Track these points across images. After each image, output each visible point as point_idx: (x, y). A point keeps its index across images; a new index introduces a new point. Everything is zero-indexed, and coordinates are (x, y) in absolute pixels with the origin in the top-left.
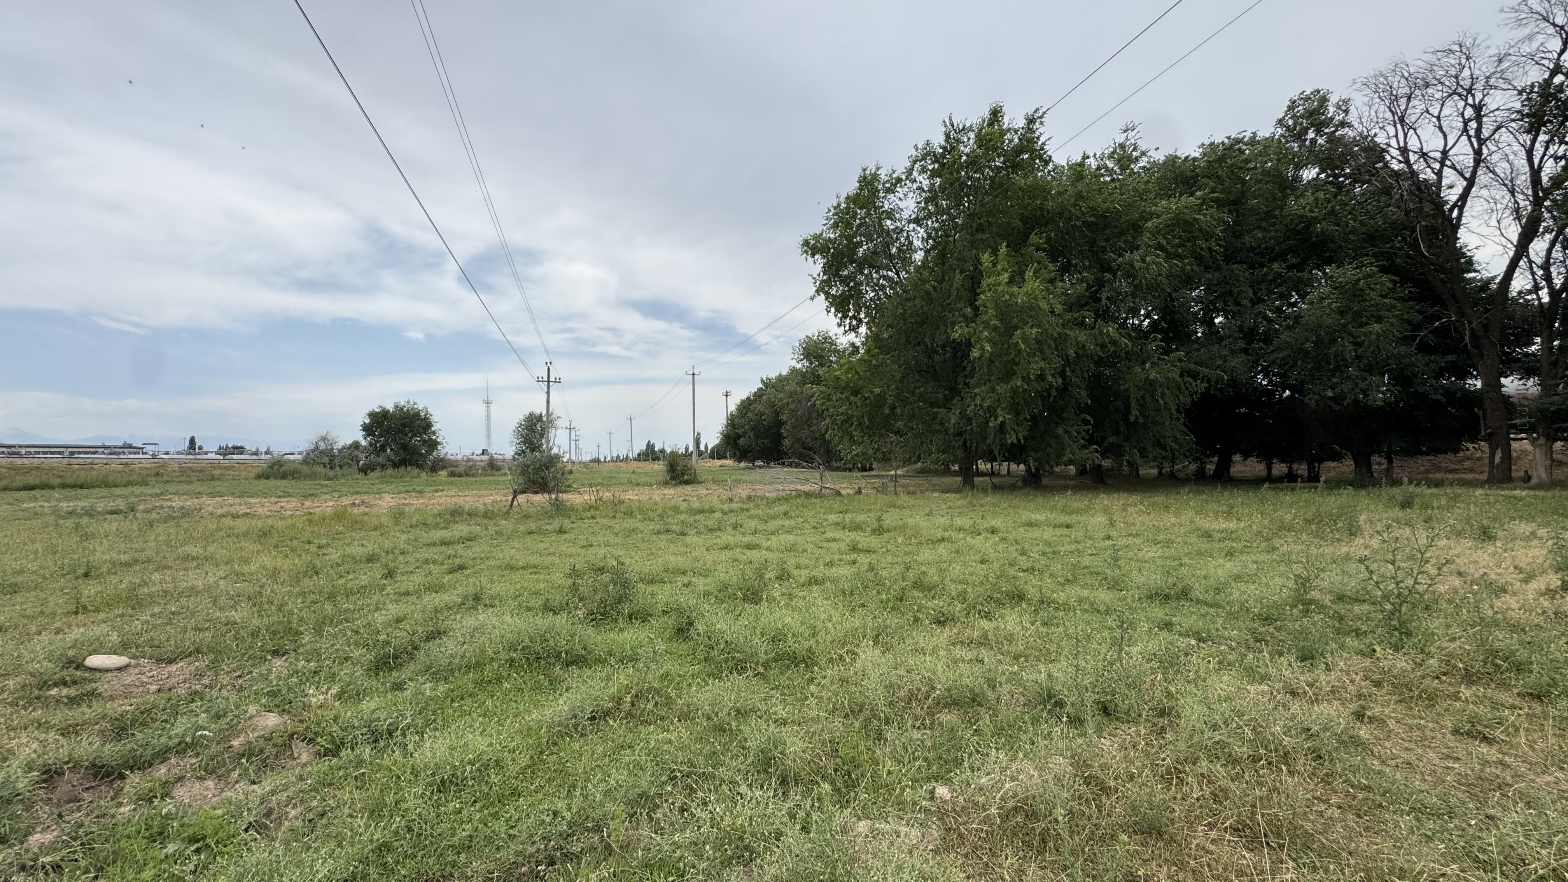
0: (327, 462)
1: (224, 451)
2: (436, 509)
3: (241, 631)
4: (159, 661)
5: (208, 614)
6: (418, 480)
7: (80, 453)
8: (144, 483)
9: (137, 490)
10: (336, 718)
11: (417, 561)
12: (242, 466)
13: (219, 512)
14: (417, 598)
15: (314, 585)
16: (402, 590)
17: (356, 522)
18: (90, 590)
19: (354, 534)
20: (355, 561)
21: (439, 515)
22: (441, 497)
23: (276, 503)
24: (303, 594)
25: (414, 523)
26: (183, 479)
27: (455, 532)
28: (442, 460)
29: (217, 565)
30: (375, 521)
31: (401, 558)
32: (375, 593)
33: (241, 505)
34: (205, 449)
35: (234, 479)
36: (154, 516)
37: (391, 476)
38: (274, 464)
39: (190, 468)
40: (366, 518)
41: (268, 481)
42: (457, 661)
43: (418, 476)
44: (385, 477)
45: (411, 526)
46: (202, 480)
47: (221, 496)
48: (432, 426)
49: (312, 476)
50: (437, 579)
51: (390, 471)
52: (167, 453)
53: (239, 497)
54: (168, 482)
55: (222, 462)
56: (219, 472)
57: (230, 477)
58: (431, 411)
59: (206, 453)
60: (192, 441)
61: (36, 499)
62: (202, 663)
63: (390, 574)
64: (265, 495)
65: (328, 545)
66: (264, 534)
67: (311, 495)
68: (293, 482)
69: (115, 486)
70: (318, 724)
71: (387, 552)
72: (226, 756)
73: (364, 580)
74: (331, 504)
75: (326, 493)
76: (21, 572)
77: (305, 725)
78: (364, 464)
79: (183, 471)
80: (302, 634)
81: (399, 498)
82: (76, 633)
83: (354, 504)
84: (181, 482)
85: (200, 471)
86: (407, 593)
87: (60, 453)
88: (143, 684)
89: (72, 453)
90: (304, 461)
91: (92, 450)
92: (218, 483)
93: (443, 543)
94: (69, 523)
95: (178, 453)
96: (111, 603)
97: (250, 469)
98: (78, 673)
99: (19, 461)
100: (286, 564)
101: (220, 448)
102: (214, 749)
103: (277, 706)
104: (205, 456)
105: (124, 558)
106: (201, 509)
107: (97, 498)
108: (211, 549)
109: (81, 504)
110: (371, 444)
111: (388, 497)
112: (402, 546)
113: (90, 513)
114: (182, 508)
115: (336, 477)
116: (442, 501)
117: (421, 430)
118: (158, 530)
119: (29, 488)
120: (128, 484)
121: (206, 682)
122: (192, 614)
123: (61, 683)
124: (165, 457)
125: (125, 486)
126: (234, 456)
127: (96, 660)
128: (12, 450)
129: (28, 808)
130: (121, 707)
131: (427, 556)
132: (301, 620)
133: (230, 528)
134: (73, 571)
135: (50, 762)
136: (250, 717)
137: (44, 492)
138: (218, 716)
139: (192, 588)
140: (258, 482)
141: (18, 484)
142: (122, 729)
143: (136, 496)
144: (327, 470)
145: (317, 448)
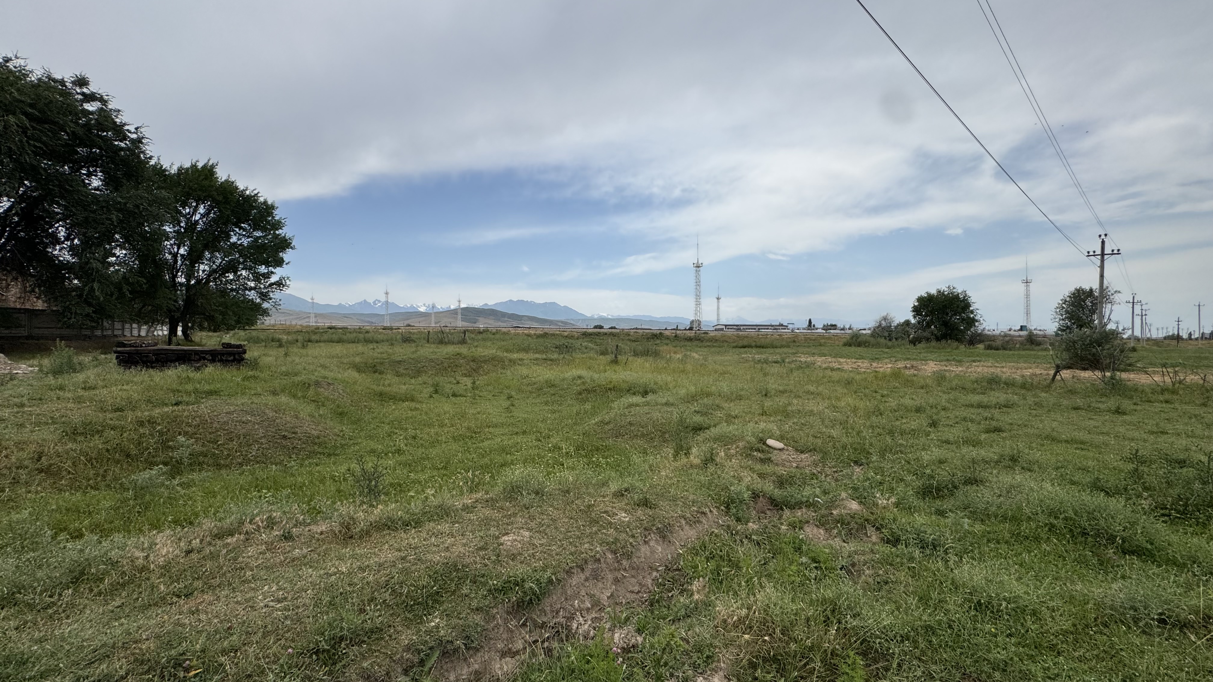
0: (887, 335)
1: (827, 328)
2: (974, 376)
3: (837, 444)
4: (797, 450)
5: (819, 429)
6: (957, 351)
8: (789, 347)
9: (785, 350)
10: (894, 520)
11: (957, 417)
12: (836, 338)
13: (824, 366)
14: (957, 447)
15: (879, 422)
16: (944, 439)
17: (908, 381)
18: (768, 403)
19: (906, 390)
20: (908, 410)
21: (977, 381)
22: (978, 367)
23: (855, 363)
24: (872, 427)
25: (954, 387)
26: (806, 345)
27: (991, 398)
28: (980, 335)
29: (823, 399)
30: (922, 382)
31: (943, 413)
32: (922, 437)
33: (835, 363)
34: (816, 327)
35: (831, 346)
36: (793, 366)
37: (934, 347)
38: (853, 337)
39: (809, 338)
40: (915, 378)
41: (850, 348)
42: (994, 509)
43: (957, 348)
44: (929, 348)
45: (952, 389)
46: (815, 346)
47: (825, 356)
48: (970, 306)
49: (878, 345)
50: (975, 435)
51: (934, 343)
53: (834, 357)
54: (798, 346)
55: (824, 334)
56: (823, 341)
57: (829, 345)
58: (969, 293)
59: (817, 329)
60: (810, 321)
61: (747, 353)
62: (817, 457)
63: (934, 424)
64: (848, 357)
65: (888, 395)
66: (849, 383)
67: (876, 359)
68: (865, 349)
69: (776, 347)
70: (883, 519)
71: (931, 407)
72: (830, 518)
73: (914, 425)
74: (890, 366)
75: (887, 358)
76: (742, 390)
77: (875, 516)
78: (914, 337)
79: (806, 339)
80: (871, 454)
81: (941, 365)
82: (762, 425)
83: (906, 367)
85: (814, 340)
86: (947, 442)
87: (755, 329)
88: (790, 462)
89: (759, 329)
90: (872, 334)
92: (822, 348)
93: (980, 406)
94: (759, 366)
95: (804, 329)
96: (776, 412)
97: (839, 340)
98: (764, 447)
99: (741, 333)
100: (861, 404)
101: (824, 326)
102: (823, 511)
103: (858, 498)
104: (816, 331)
105: (781, 388)
106: (815, 363)
107: (769, 354)
108: (820, 389)
109: (763, 356)
110: (919, 322)
111: (932, 364)
112: (944, 404)
113: (766, 362)
114: (806, 362)
115: (893, 347)
116: (980, 370)
117: (960, 310)
118: (795, 374)
119: (744, 347)
120: (782, 346)
121: (819, 470)
122: (812, 427)
123: (758, 450)
124: (797, 331)
125: (780, 348)
126: (832, 331)
127: (770, 442)
128: (738, 327)
129: (748, 509)
130: (781, 471)
131: (965, 414)
132: (871, 445)
133: (830, 377)
134: (761, 392)
135: (755, 489)
136: (843, 499)
137: (750, 349)
138: (825, 493)
139: (812, 411)
140: (843, 348)
141: (740, 345)
142: (782, 483)
143: (785, 354)
144: (887, 341)
145: (880, 325)
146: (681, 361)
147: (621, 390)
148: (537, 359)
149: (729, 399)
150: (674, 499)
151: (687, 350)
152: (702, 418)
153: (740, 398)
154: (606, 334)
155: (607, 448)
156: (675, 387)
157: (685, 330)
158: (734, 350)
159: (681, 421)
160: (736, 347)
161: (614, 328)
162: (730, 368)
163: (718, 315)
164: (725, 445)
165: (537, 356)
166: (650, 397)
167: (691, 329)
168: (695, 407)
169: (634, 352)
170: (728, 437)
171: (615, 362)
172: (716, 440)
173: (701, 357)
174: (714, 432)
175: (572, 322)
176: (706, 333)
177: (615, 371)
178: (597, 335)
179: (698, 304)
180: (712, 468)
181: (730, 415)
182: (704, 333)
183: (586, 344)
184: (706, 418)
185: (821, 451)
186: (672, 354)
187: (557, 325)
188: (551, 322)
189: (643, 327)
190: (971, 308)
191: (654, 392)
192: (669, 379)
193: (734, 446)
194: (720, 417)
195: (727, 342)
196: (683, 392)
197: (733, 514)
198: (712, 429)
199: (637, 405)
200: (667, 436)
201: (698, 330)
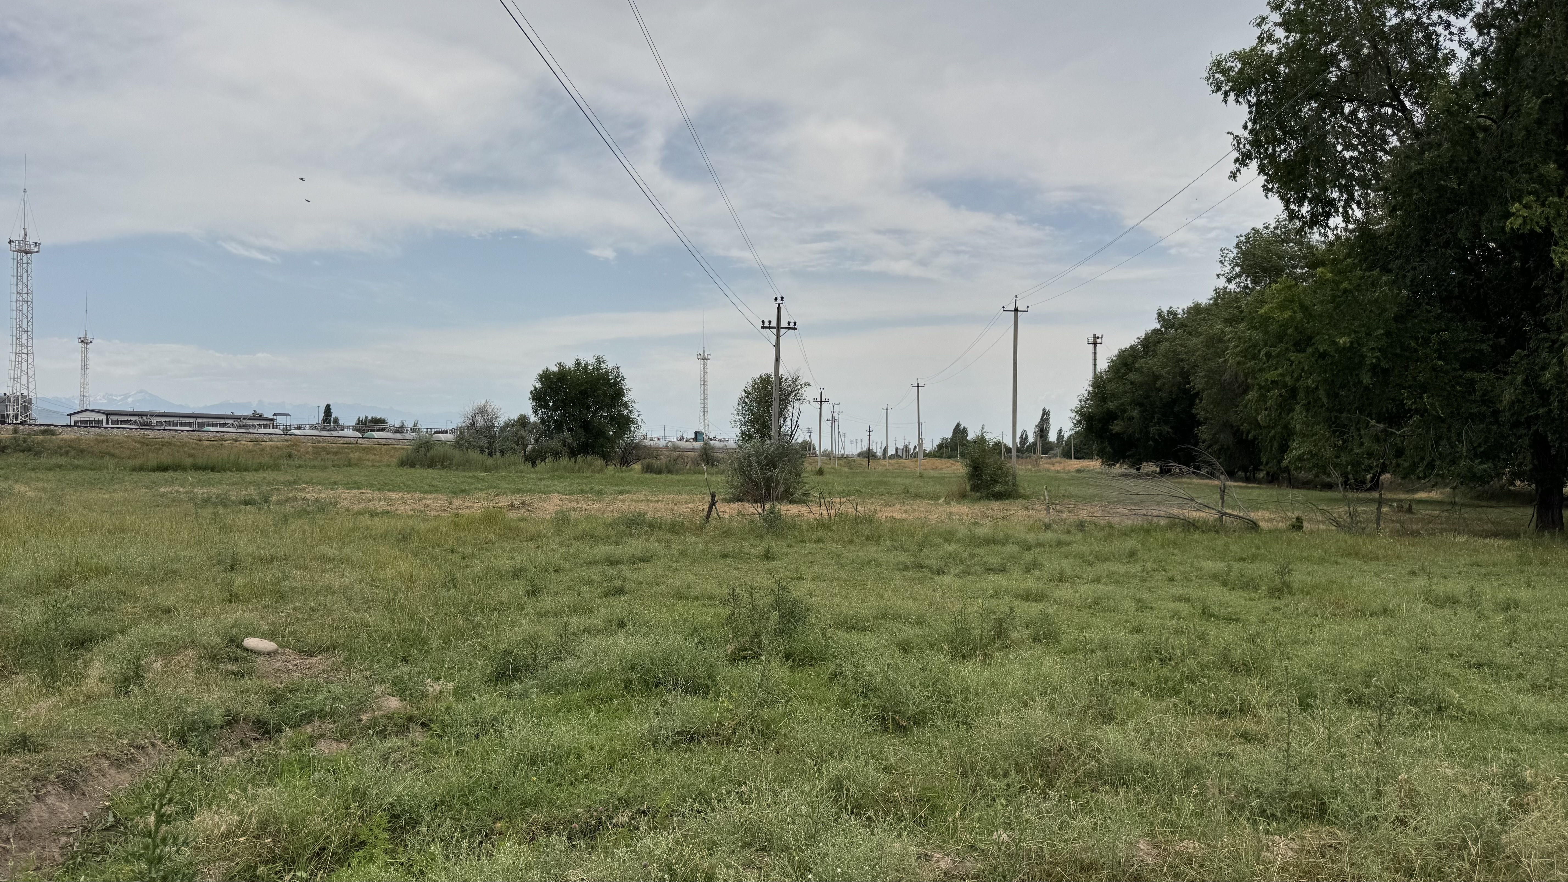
0: (486, 444)
1: (363, 426)
2: (613, 517)
4: (300, 652)
6: (601, 475)
7: (209, 425)
8: (276, 467)
9: (270, 475)
12: (384, 448)
13: (356, 508)
17: (511, 529)
18: (240, 580)
19: (505, 544)
20: (500, 574)
21: (614, 524)
22: (624, 501)
23: (420, 500)
25: (579, 534)
26: (316, 463)
27: (626, 549)
28: (637, 446)
30: (536, 530)
32: (513, 612)
33: (380, 500)
34: (341, 423)
35: (373, 466)
36: (288, 508)
37: (565, 469)
38: (420, 447)
39: (324, 449)
40: (525, 524)
41: (413, 470)
43: (601, 470)
44: (558, 469)
45: (574, 538)
46: (339, 466)
47: (359, 488)
49: (466, 465)
51: (565, 461)
52: (299, 428)
53: (379, 490)
54: (300, 466)
55: (360, 441)
56: (356, 455)
57: (370, 464)
58: (623, 371)
59: (342, 428)
60: (328, 410)
61: (172, 483)
63: (534, 592)
64: (407, 488)
65: (474, 555)
66: (404, 537)
67: (462, 491)
68: (443, 473)
69: (246, 470)
74: (484, 504)
75: (481, 490)
76: (176, 560)
78: (533, 450)
79: (318, 451)
81: (570, 500)
82: (232, 617)
83: (512, 505)
84: (314, 467)
85: (336, 453)
87: (190, 424)
89: (201, 425)
90: (457, 442)
91: (222, 421)
92: (355, 470)
94: (206, 512)
95: (312, 427)
96: (258, 595)
97: (392, 453)
98: (239, 652)
99: (151, 434)
101: (359, 421)
104: (341, 433)
105: (265, 553)
106: (336, 503)
107: (229, 485)
108: (347, 550)
109: (214, 490)
110: (541, 422)
111: (555, 498)
113: (224, 501)
114: (317, 500)
115: (496, 467)
116: (625, 506)
117: (608, 401)
118: (294, 525)
119: (163, 469)
120: (259, 468)
123: (226, 659)
124: (297, 432)
125: (256, 470)
126: (375, 434)
127: (252, 642)
128: (143, 419)
133: (368, 528)
134: (220, 562)
137: (178, 474)
140: (400, 471)
141: (151, 464)
143: (269, 483)
144: (485, 457)
145: (473, 424)
153: (174, 575)
158: (136, 476)
160: (141, 468)
163: (84, 385)
173: (43, 494)
176: (48, 431)
179: (23, 352)
181: (158, 608)
182: (43, 432)
184: (99, 619)
190: (625, 400)
194: (133, 613)
195: (113, 456)
201: (23, 423)
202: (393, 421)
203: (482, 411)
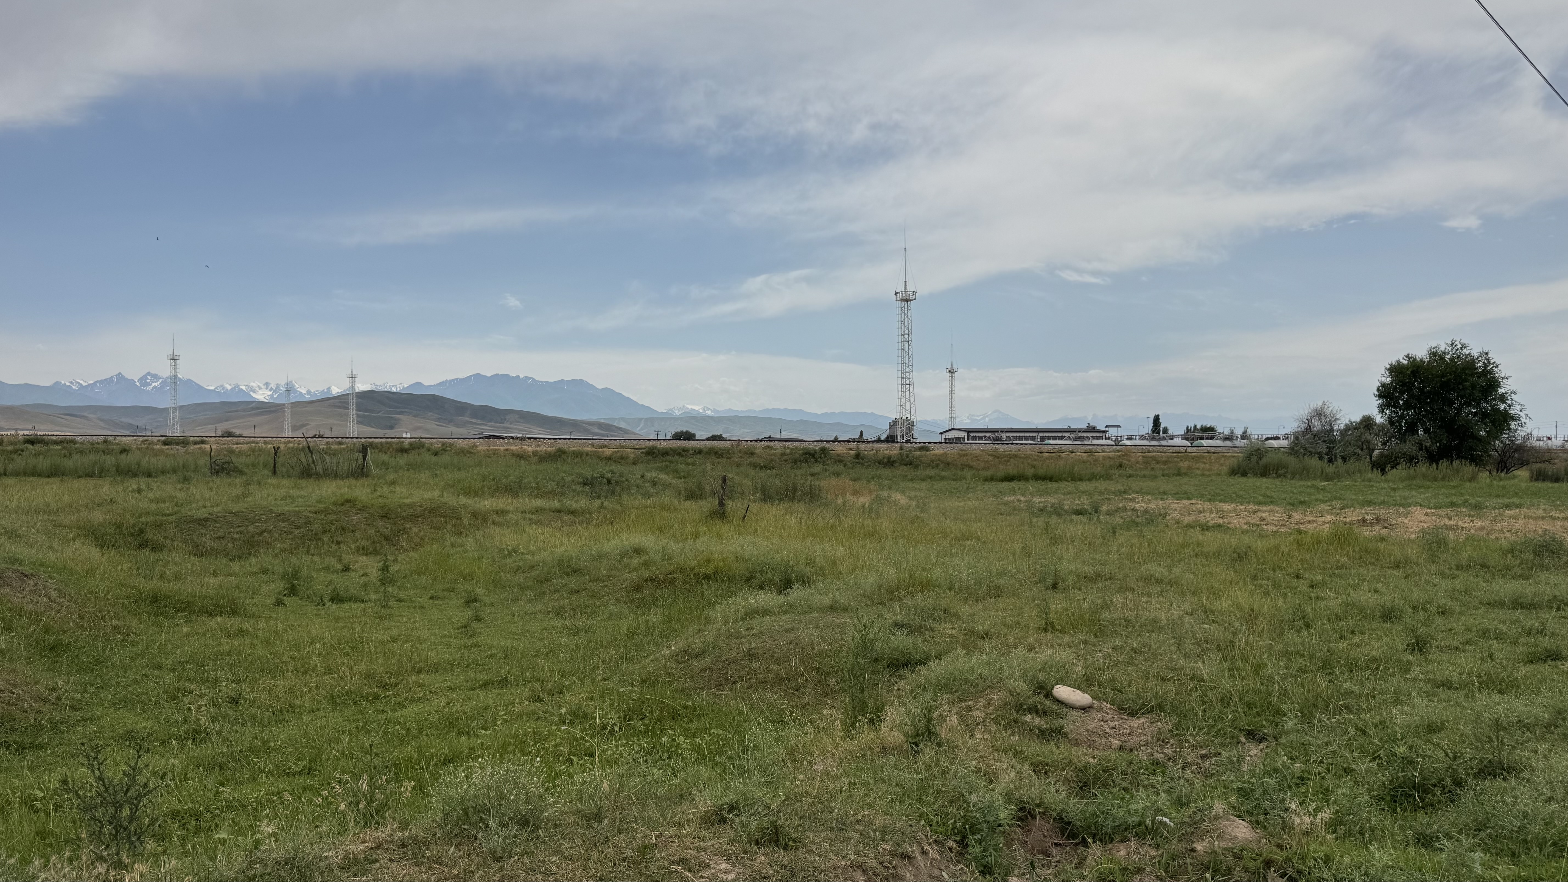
0: (1325, 451)
1: (1193, 434)
2: (1506, 540)
3: (1210, 694)
4: (1121, 709)
5: (1171, 660)
6: (1474, 484)
7: (1049, 438)
8: (1107, 477)
9: (1102, 485)
10: (1328, 859)
11: (1469, 630)
12: (1213, 457)
13: (1187, 520)
14: (1466, 696)
15: (1302, 644)
16: (1439, 677)
17: (1367, 551)
18: (1058, 605)
19: (1363, 571)
20: (1364, 613)
21: (1511, 551)
22: (1516, 518)
23: (1255, 512)
24: (1286, 654)
25: (1464, 562)
26: (1147, 473)
27: (1542, 587)
28: (1520, 448)
29: (1182, 594)
30: (1397, 553)
31: (1439, 620)
32: (1393, 675)
33: (1211, 512)
34: (1171, 433)
35: (1203, 475)
37: (1424, 476)
38: (1251, 454)
39: (1154, 457)
40: (1382, 546)
41: (1243, 480)
42: (1536, 828)
43: (1473, 479)
44: (1414, 478)
45: (1459, 567)
46: (1168, 475)
47: (1189, 499)
48: (1498, 386)
49: (1303, 473)
50: (1504, 668)
51: (1423, 468)
52: (1130, 438)
53: (1210, 500)
54: (1130, 476)
55: (1189, 450)
56: (1186, 464)
57: (1198, 472)
58: (1494, 357)
59: (1172, 438)
60: (1156, 422)
62: (1166, 724)
63: (1419, 646)
64: (1239, 499)
65: (1324, 583)
66: (1240, 556)
67: (1301, 503)
68: (1278, 482)
69: (1081, 480)
70: (1303, 858)
71: (1414, 608)
72: (1188, 861)
73: (1376, 649)
74: (1329, 518)
75: (1323, 502)
76: (1002, 574)
77: (1285, 854)
78: (1381, 455)
79: (1147, 461)
80: (1285, 715)
81: (1440, 516)
82: (1045, 654)
83: (1364, 521)
84: (1144, 476)
85: (1165, 463)
86: (1447, 685)
87: (1033, 438)
88: (1106, 735)
89: (1043, 439)
90: (1292, 449)
91: (1060, 435)
92: (1185, 480)
93: (1517, 604)
94: (1040, 522)
95: (1142, 437)
96: (1074, 624)
97: (1222, 461)
98: (1047, 702)
99: (1001, 448)
100: (1265, 606)
101: (1188, 430)
102: (1175, 846)
103: (1251, 815)
104: (1171, 442)
105: (1088, 570)
106: (1166, 513)
107: (1064, 494)
108: (1176, 571)
109: (1051, 500)
110: (1391, 421)
111: (1418, 513)
112: (1442, 601)
113: (1058, 511)
114: (1146, 511)
115: (1337, 476)
116: (1519, 524)
117: (1478, 394)
118: (1121, 539)
119: (1009, 479)
120: (1093, 477)
121: (1168, 751)
122: (1155, 655)
123: (1034, 710)
124: (1128, 443)
125: (1089, 480)
126: (1204, 443)
127: (1063, 692)
128: (995, 435)
129: (1008, 844)
130: (1084, 756)
131: (1486, 623)
132: (1284, 693)
133: (1199, 544)
134: (1042, 580)
135: (1025, 798)
136: (1217, 818)
137: (1021, 484)
138: (1180, 803)
139: (1155, 621)
140: (1232, 480)
141: (1001, 474)
142: (1086, 784)
143: (1101, 493)
144: (1324, 464)
145: (1309, 429)
146: (870, 512)
147: (731, 579)
148: (538, 510)
149: (970, 594)
150: (842, 826)
151: (882, 487)
152: (910, 640)
153: (997, 592)
154: (700, 452)
155: (695, 713)
156: (853, 571)
157: (879, 441)
158: (987, 486)
159: (865, 645)
160: (992, 479)
161: (719, 438)
162: (975, 526)
163: (951, 407)
164: (961, 701)
165: (539, 503)
166: (797, 593)
167: (891, 439)
168: (895, 613)
169: (763, 492)
170: (966, 680)
171: (720, 514)
172: (943, 686)
173: (914, 503)
174: (936, 669)
175: (623, 425)
176: (924, 447)
177: (719, 536)
178: (679, 454)
179: (906, 383)
180: (928, 752)
181: (971, 633)
182: (921, 449)
183: (654, 474)
184: (919, 639)
185: (1174, 710)
186: (848, 497)
187: (586, 431)
188: (574, 425)
189: (785, 435)
190: (1501, 391)
191: (805, 581)
192: (840, 551)
193: (982, 702)
194: (951, 636)
195: (971, 467)
196: (870, 580)
197: (975, 858)
198: (932, 664)
199: (766, 612)
200: (832, 681)
201: (908, 441)
202: (1222, 429)
203: (1319, 414)
